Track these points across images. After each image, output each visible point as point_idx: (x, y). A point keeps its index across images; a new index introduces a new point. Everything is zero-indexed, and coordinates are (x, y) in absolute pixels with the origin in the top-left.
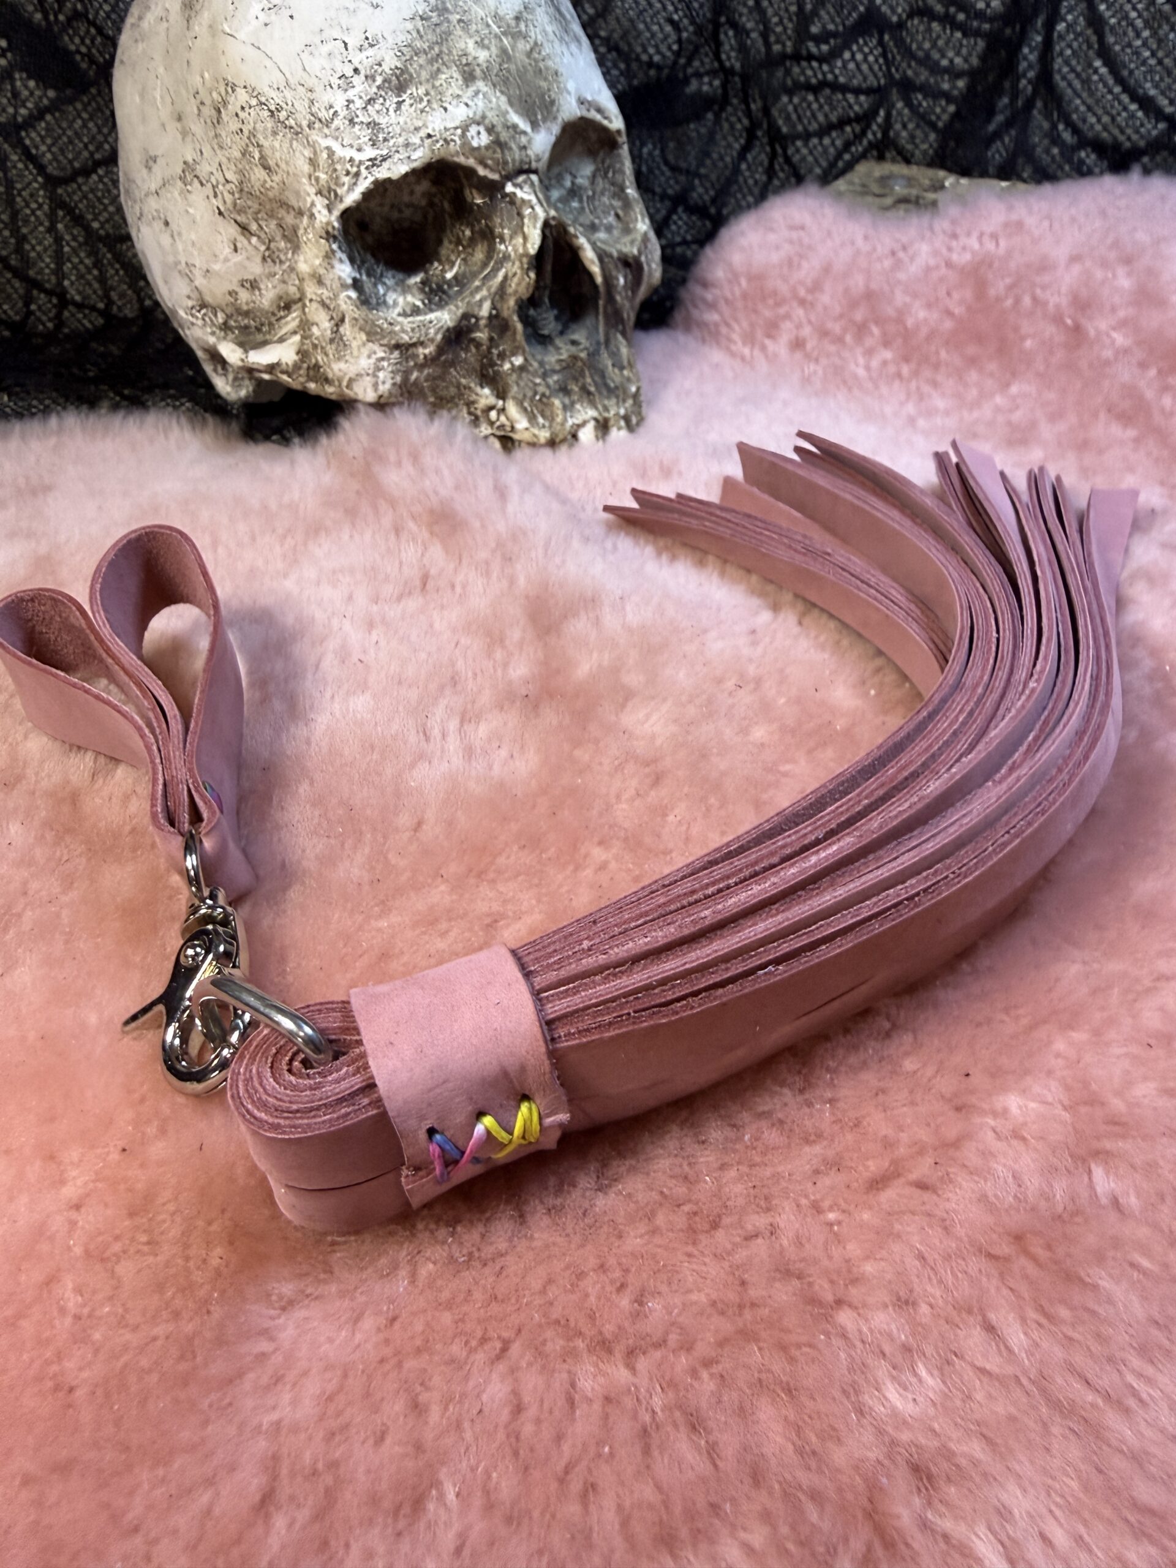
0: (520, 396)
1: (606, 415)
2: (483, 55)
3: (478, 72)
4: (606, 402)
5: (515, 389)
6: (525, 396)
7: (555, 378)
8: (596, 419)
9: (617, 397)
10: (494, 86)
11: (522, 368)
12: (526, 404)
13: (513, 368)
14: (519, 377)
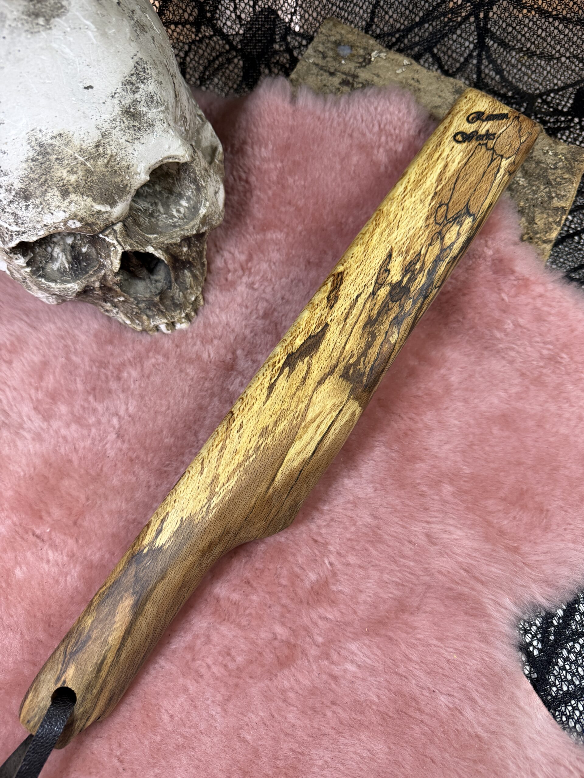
0: (125, 312)
1: (172, 320)
2: (73, 178)
3: (71, 189)
4: (173, 313)
5: (121, 308)
6: (128, 312)
8: (165, 323)
9: (181, 309)
10: (82, 194)
11: (124, 302)
12: (129, 315)
13: (119, 301)
14: (124, 304)
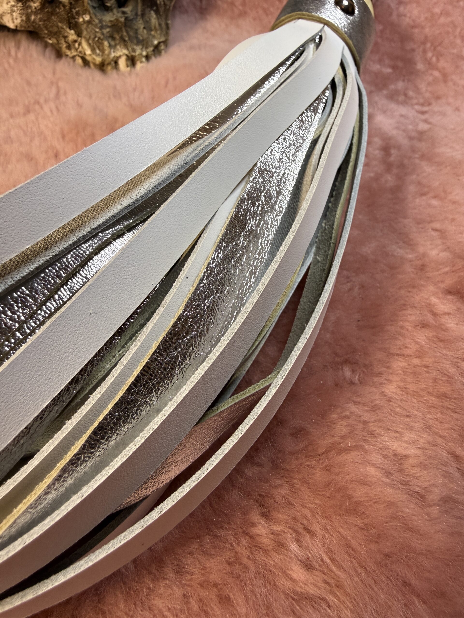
0: (88, 37)
1: (133, 54)
4: (135, 47)
5: (85, 33)
6: (90, 37)
7: (108, 30)
8: (127, 55)
9: (143, 45)
11: (89, 22)
12: (91, 42)
13: (84, 21)
14: (87, 26)
